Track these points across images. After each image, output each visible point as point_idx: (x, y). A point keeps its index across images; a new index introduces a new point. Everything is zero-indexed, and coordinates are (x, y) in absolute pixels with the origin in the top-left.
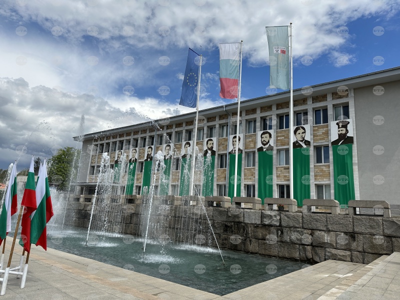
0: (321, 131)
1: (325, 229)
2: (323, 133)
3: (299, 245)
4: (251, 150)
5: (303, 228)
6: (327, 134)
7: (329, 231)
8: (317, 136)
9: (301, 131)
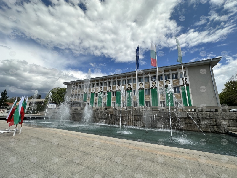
0: (176, 82)
1: (222, 118)
2: (177, 82)
3: (210, 125)
4: (148, 88)
5: (210, 118)
6: (178, 82)
7: (224, 119)
8: (174, 83)
9: (168, 81)
